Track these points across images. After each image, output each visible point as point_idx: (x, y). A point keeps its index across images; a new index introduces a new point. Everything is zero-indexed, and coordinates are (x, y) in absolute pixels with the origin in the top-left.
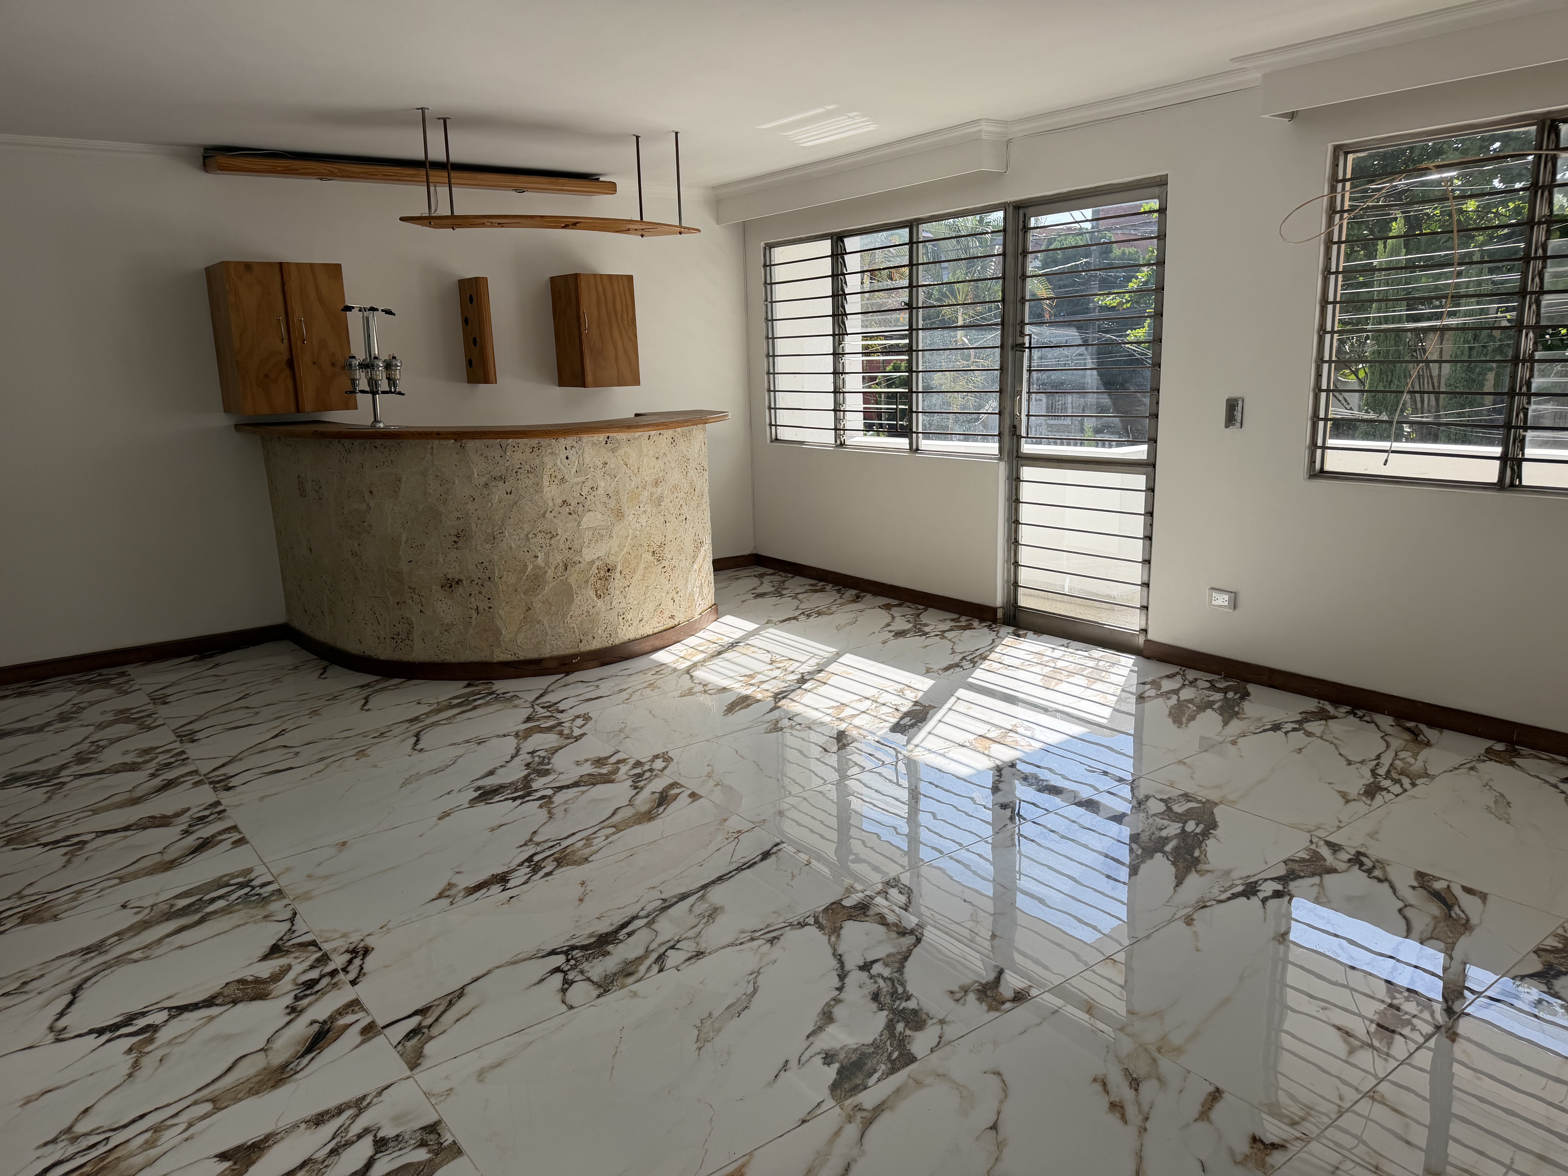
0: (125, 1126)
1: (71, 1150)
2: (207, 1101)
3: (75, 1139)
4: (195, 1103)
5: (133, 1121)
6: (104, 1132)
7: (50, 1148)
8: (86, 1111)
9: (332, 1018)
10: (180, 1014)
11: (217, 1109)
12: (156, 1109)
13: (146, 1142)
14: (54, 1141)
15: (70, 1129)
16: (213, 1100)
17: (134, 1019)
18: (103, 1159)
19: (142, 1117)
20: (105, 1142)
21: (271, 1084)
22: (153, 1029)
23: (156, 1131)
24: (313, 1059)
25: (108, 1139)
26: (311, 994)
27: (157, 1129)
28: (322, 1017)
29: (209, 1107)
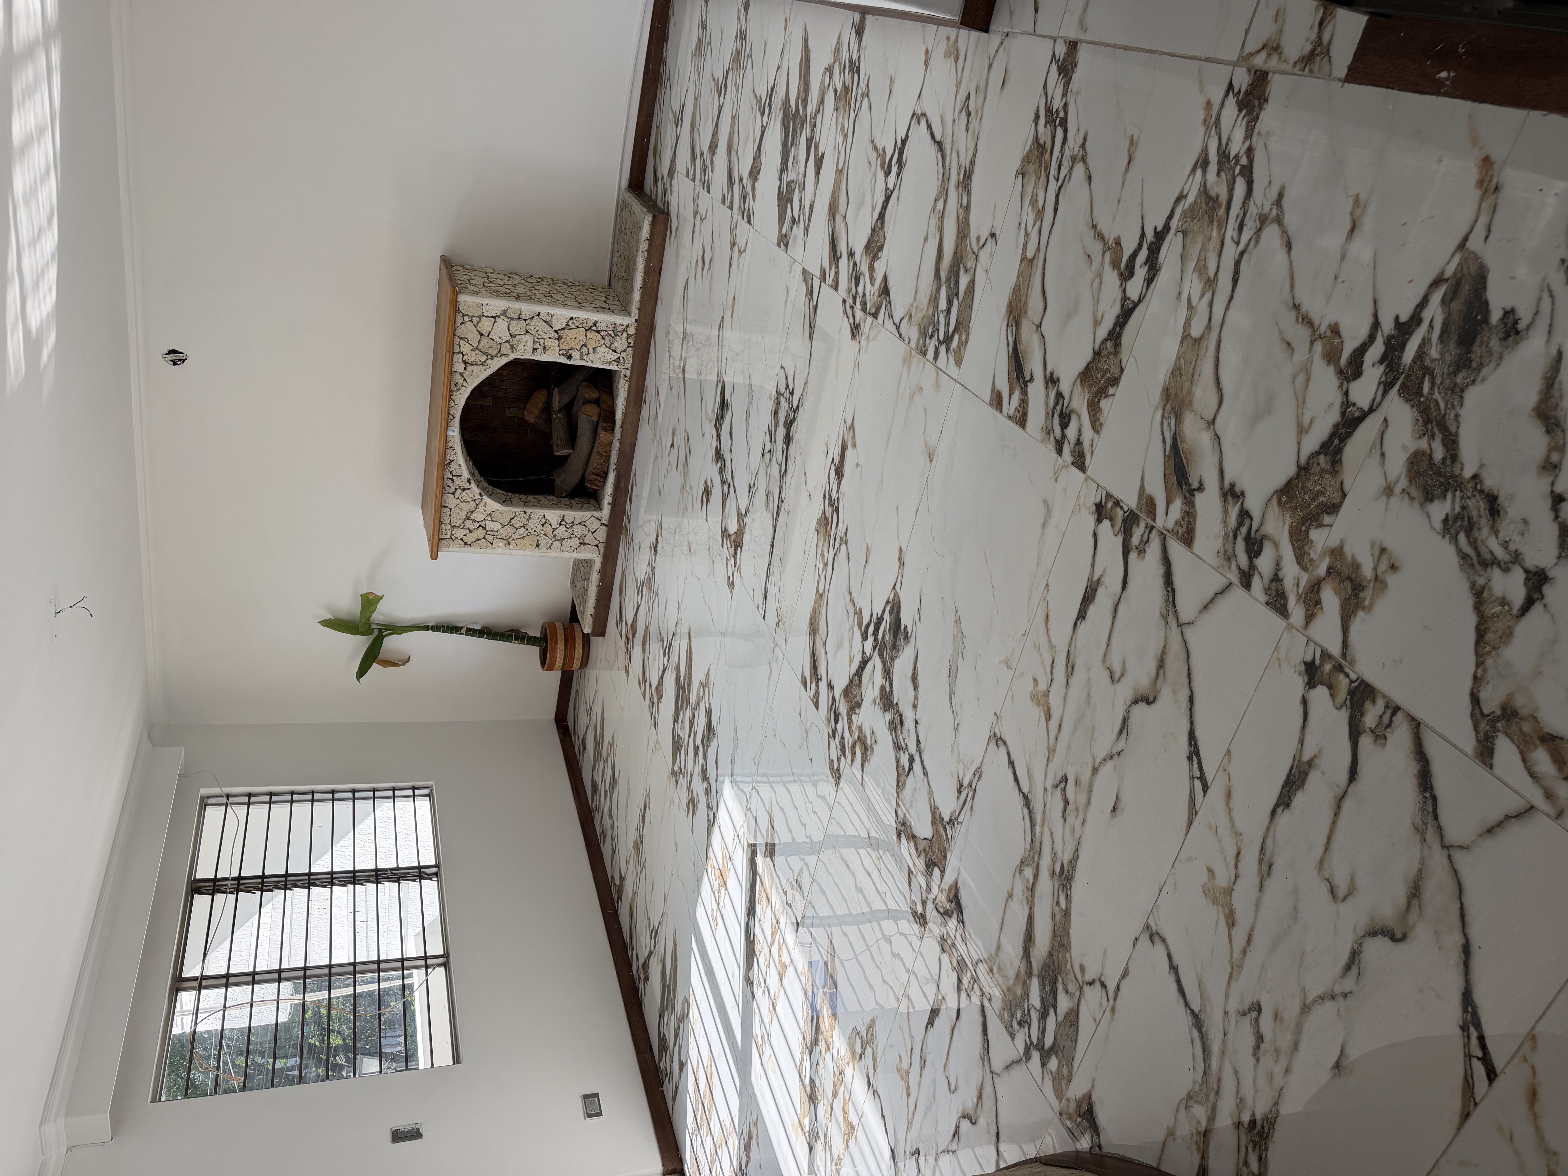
0: (1057, 196)
1: (1067, 153)
2: (1034, 257)
3: (1074, 159)
4: (1038, 249)
5: (1057, 203)
6: (1064, 180)
7: (1080, 141)
8: (1090, 179)
9: (1024, 393)
10: (1122, 306)
11: (1024, 258)
12: (1054, 223)
13: (1037, 201)
14: (1083, 146)
15: (1084, 160)
16: (1031, 261)
17: (1149, 270)
18: (1046, 168)
19: (1056, 210)
20: (1056, 177)
21: (1014, 304)
22: (1127, 274)
23: (1039, 211)
24: (1008, 345)
25: (1057, 180)
26: (1055, 407)
27: (1040, 214)
28: (1031, 388)
29: (1029, 255)
